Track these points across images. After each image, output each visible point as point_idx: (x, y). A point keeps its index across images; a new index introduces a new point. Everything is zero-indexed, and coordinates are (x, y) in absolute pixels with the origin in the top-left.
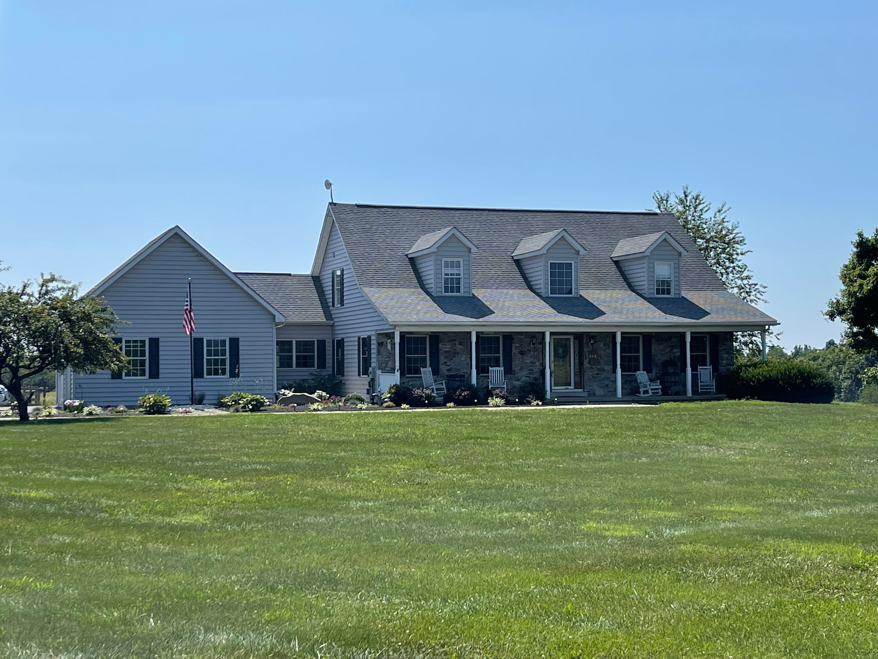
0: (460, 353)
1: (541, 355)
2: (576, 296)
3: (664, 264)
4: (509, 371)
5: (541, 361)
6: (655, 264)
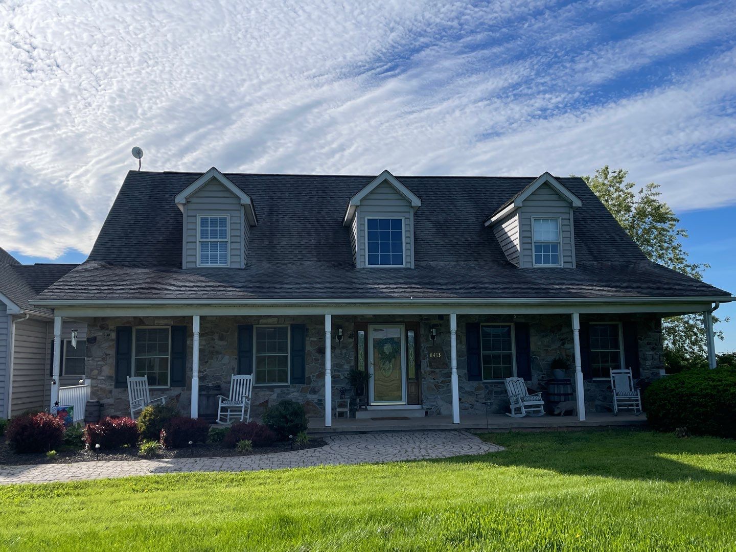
0: (221, 353)
1: (353, 354)
2: (408, 266)
3: (546, 220)
4: (299, 378)
5: (353, 363)
6: (532, 220)
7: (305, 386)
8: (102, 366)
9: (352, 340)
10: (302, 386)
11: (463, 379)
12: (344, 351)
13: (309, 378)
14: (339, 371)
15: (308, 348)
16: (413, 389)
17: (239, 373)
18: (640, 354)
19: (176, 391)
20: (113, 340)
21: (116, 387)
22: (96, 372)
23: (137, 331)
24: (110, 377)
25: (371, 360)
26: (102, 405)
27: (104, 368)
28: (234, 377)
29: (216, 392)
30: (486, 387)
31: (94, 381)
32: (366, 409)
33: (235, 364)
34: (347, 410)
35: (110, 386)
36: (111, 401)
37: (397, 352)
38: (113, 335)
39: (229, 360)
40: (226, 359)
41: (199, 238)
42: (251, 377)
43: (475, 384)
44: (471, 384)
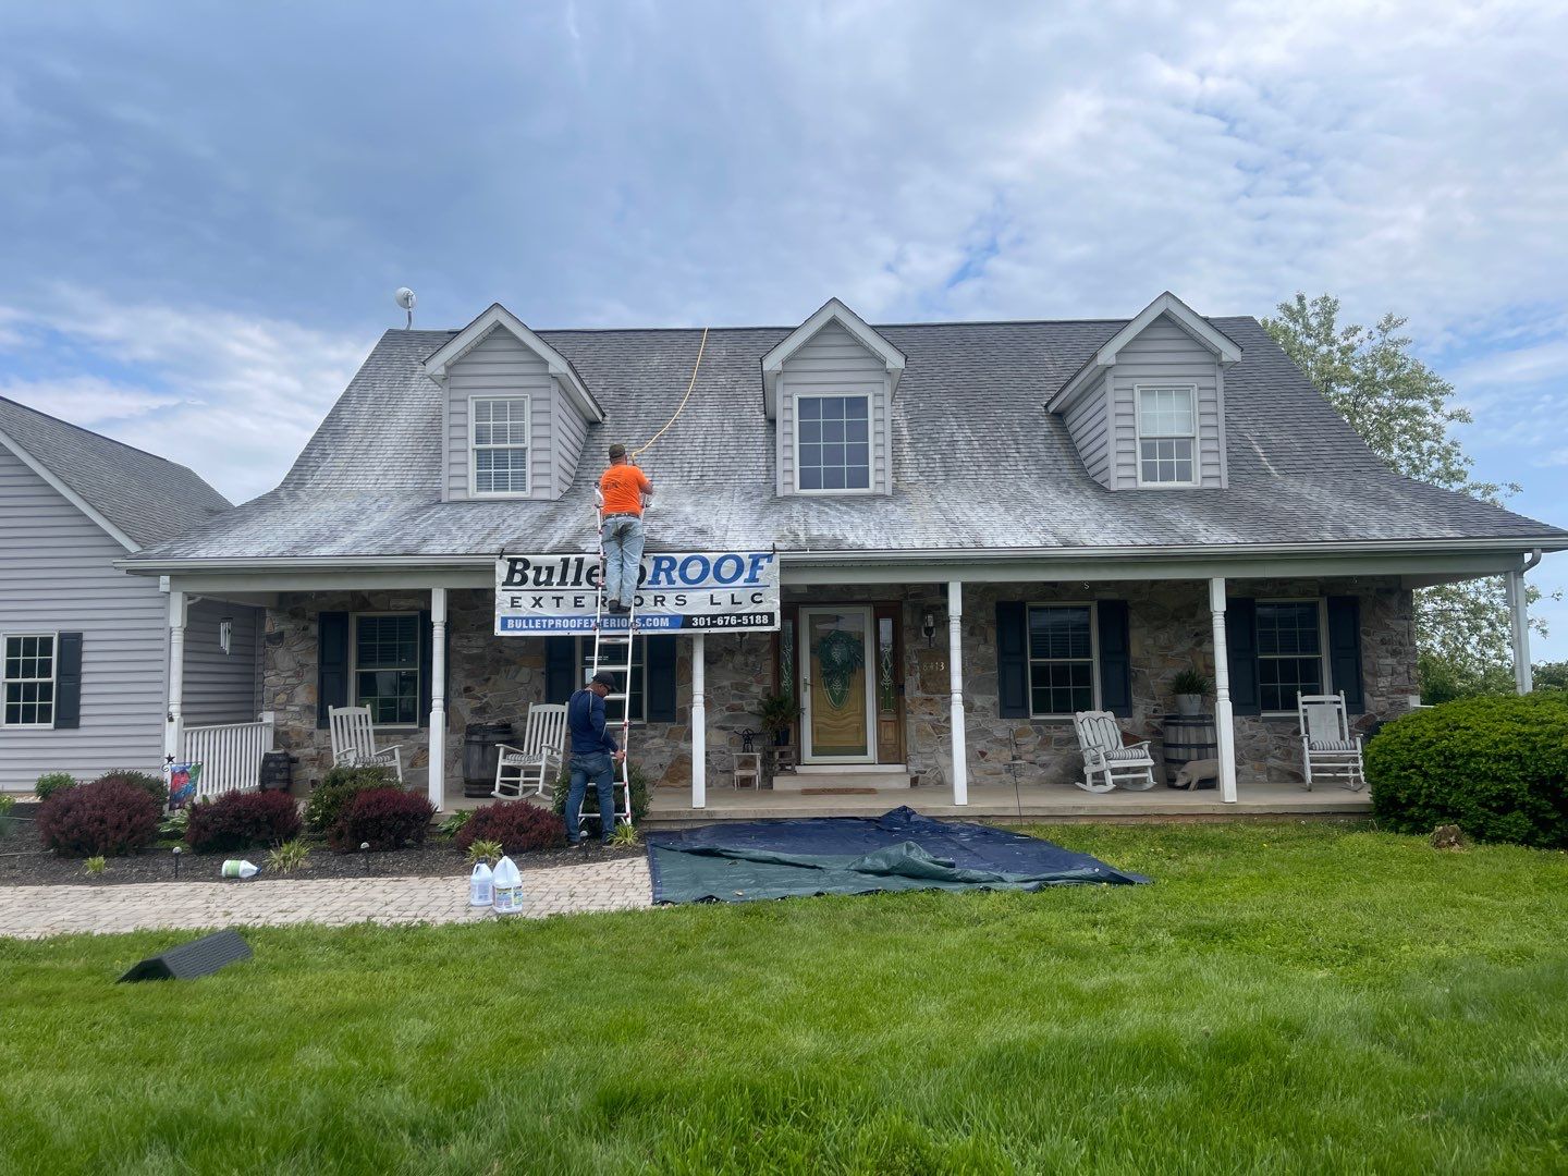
0: (514, 663)
1: (767, 665)
2: (881, 491)
3: (1166, 391)
4: (663, 711)
5: (769, 682)
6: (1137, 392)
7: (676, 726)
8: (294, 687)
10: (670, 726)
11: (991, 715)
12: (752, 659)
13: (683, 710)
14: (742, 698)
15: (681, 652)
16: (890, 734)
17: (548, 701)
18: (1366, 665)
20: (313, 638)
21: (320, 726)
22: (282, 697)
24: (309, 708)
25: (805, 674)
26: (292, 761)
27: (299, 689)
28: (534, 708)
29: (496, 737)
30: (1039, 731)
31: (281, 715)
32: (794, 773)
33: (541, 683)
34: (756, 772)
35: (310, 724)
36: (311, 752)
37: (855, 663)
38: (313, 629)
39: (531, 675)
40: (524, 674)
41: (472, 443)
43: (1016, 724)
44: (1007, 722)
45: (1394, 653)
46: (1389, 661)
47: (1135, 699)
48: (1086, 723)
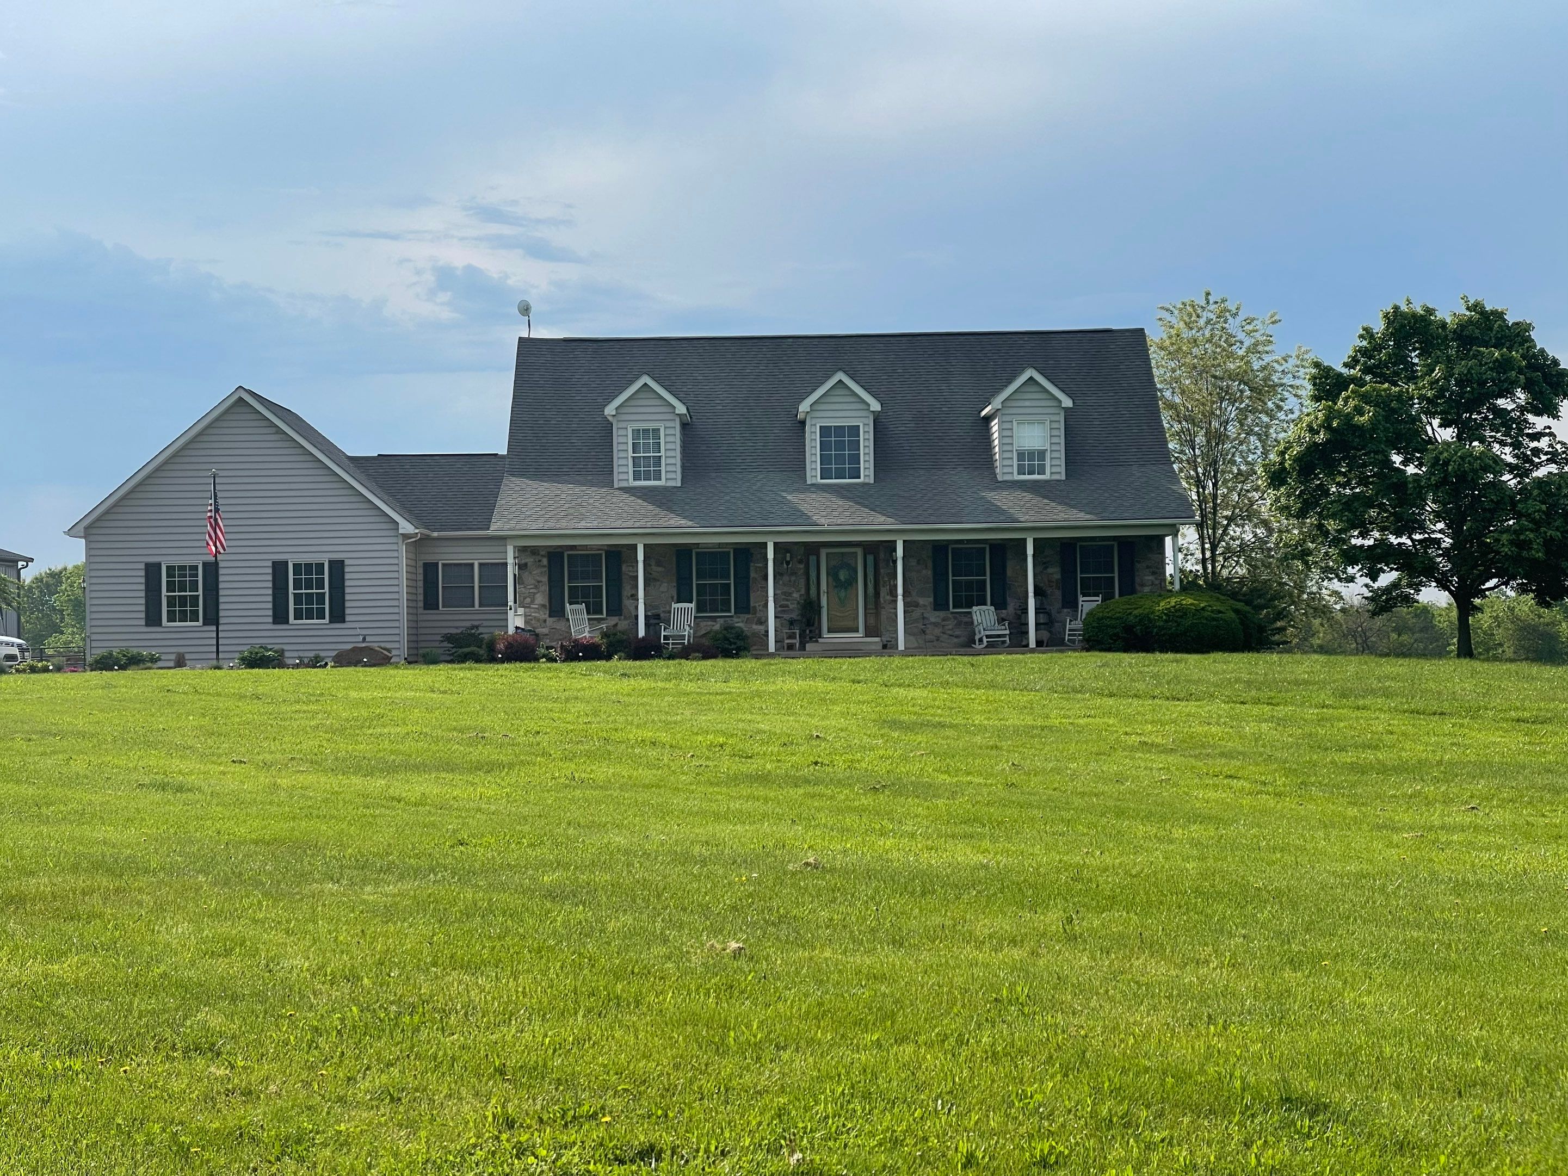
0: (661, 580)
1: (802, 582)
2: (867, 481)
3: (1031, 423)
4: (744, 607)
5: (803, 591)
6: (1015, 424)
7: (750, 616)
8: (535, 594)
9: (802, 566)
10: (747, 616)
11: (929, 608)
12: (793, 578)
13: (755, 607)
14: (787, 600)
15: (753, 575)
16: (872, 621)
17: (678, 602)
18: (1137, 580)
19: (613, 620)
20: (544, 566)
21: (550, 616)
22: (528, 600)
23: (569, 555)
24: (544, 606)
25: (824, 586)
26: (537, 635)
27: (538, 595)
28: (674, 605)
29: (656, 621)
30: (955, 618)
31: (527, 610)
32: (817, 641)
33: (674, 593)
34: (797, 642)
35: (544, 614)
36: (545, 631)
37: (852, 581)
38: (545, 562)
39: (667, 588)
40: (664, 587)
41: (631, 454)
42: (693, 605)
43: (942, 614)
44: (937, 613)
45: (1154, 573)
46: (1150, 578)
47: (1008, 599)
48: (978, 613)
